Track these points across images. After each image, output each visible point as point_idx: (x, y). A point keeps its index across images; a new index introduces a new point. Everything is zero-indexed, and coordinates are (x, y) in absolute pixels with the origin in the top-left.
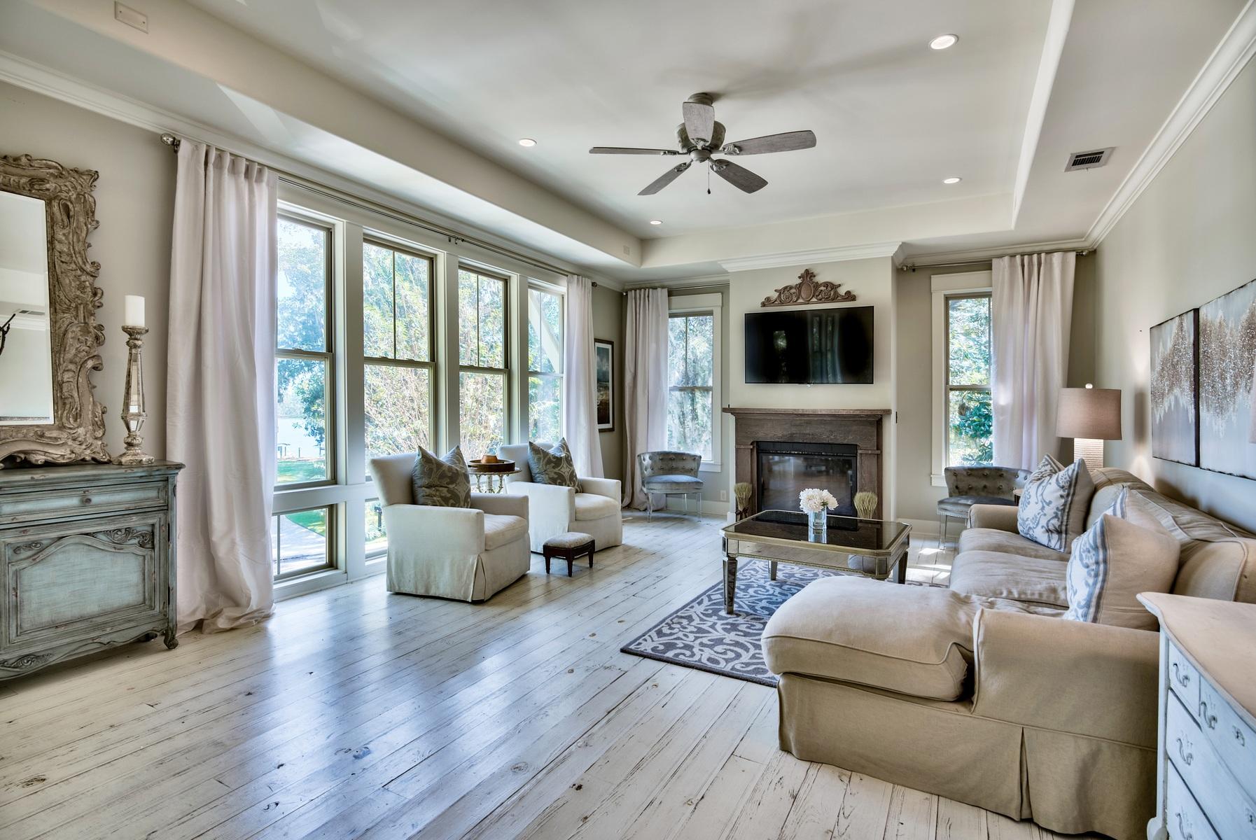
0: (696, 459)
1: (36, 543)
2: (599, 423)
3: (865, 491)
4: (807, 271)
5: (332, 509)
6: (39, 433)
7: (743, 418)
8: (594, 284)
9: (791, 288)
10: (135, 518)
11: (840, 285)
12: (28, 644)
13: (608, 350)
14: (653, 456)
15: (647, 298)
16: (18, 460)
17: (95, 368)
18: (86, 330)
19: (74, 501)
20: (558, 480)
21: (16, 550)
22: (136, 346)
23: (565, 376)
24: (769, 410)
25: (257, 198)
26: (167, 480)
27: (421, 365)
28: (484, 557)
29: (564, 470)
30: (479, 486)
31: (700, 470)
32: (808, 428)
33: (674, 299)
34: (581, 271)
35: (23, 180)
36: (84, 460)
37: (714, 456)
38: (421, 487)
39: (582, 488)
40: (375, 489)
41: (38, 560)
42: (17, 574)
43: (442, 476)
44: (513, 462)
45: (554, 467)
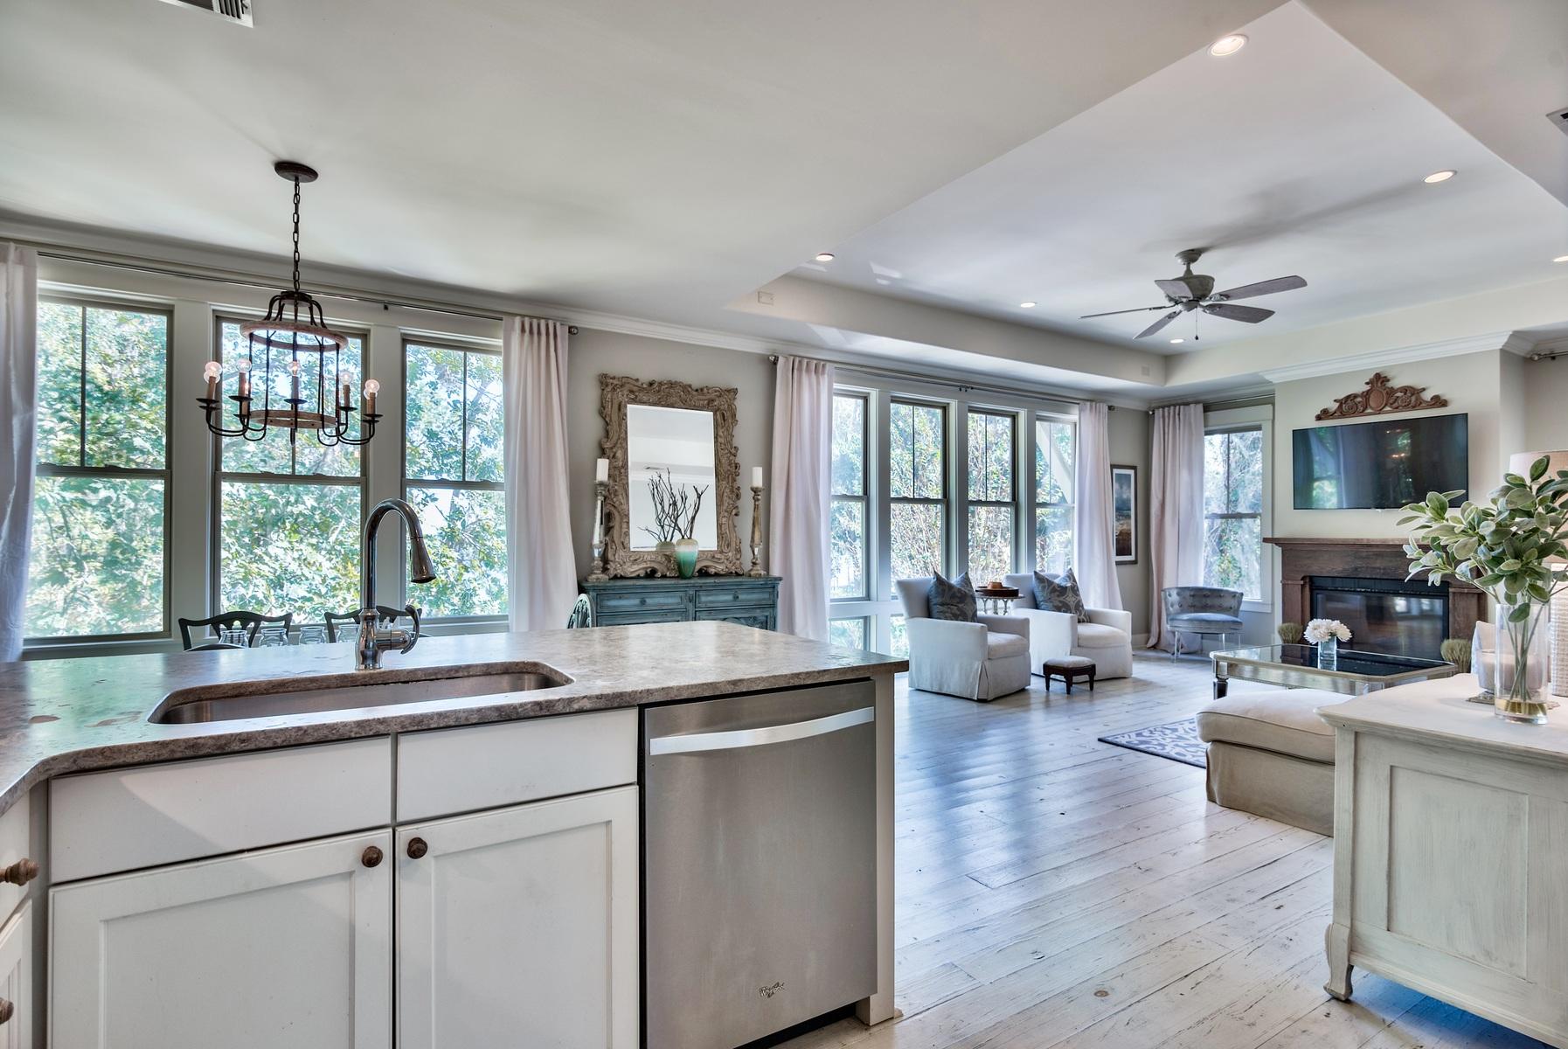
0: (1238, 597)
2: (1117, 555)
3: (1459, 637)
4: (1378, 376)
5: (866, 619)
6: (712, 555)
7: (1292, 550)
8: (1110, 408)
9: (1355, 396)
10: (758, 611)
11: (1424, 389)
13: (1130, 475)
14: (1181, 590)
15: (1177, 416)
16: (706, 571)
17: (736, 515)
18: (732, 491)
19: (730, 597)
20: (1062, 608)
22: (758, 500)
23: (1076, 505)
24: (1323, 539)
25: (822, 387)
26: (774, 587)
27: (935, 501)
28: (987, 664)
29: (1070, 599)
30: (985, 608)
31: (1241, 609)
32: (1378, 561)
33: (1210, 414)
34: (1094, 397)
36: (731, 573)
37: (1263, 595)
38: (935, 604)
39: (1089, 618)
40: (900, 606)
43: (953, 596)
44: (1016, 588)
45: (1058, 596)
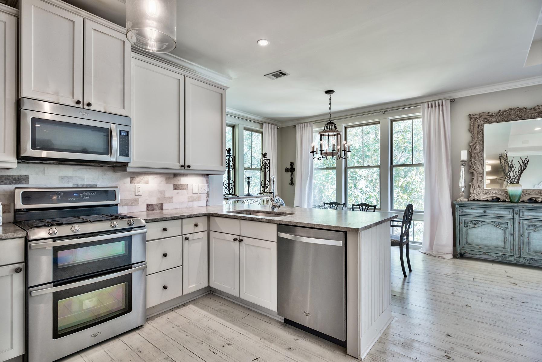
1: (535, 225)
6: (540, 192)
12: (533, 256)
16: (533, 200)
21: (529, 226)
35: (536, 114)
41: (535, 231)
42: (529, 233)
